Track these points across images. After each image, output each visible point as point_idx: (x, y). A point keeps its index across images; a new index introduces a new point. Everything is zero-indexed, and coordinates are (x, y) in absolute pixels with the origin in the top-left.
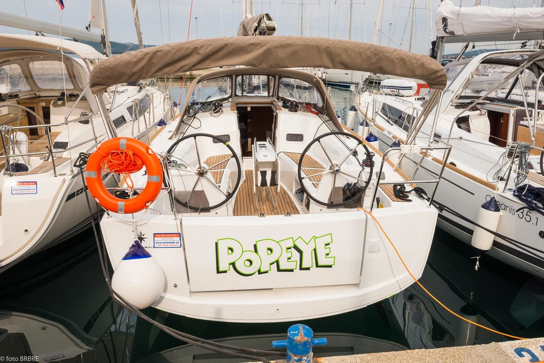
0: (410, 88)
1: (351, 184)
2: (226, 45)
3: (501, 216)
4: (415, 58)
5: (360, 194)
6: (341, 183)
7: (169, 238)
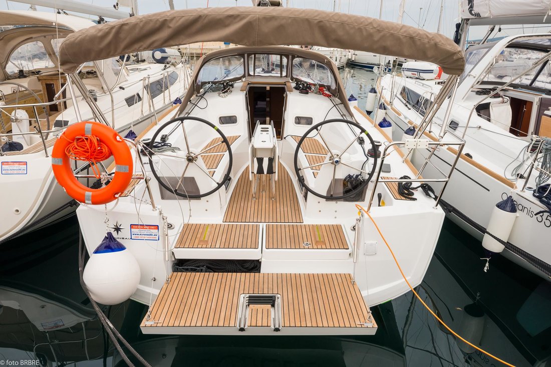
0: (431, 71)
1: (353, 176)
2: (200, 17)
3: (517, 217)
4: (427, 36)
5: (362, 186)
6: (341, 174)
7: (146, 230)
